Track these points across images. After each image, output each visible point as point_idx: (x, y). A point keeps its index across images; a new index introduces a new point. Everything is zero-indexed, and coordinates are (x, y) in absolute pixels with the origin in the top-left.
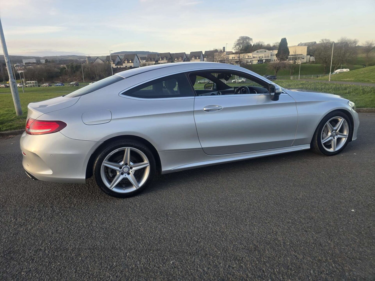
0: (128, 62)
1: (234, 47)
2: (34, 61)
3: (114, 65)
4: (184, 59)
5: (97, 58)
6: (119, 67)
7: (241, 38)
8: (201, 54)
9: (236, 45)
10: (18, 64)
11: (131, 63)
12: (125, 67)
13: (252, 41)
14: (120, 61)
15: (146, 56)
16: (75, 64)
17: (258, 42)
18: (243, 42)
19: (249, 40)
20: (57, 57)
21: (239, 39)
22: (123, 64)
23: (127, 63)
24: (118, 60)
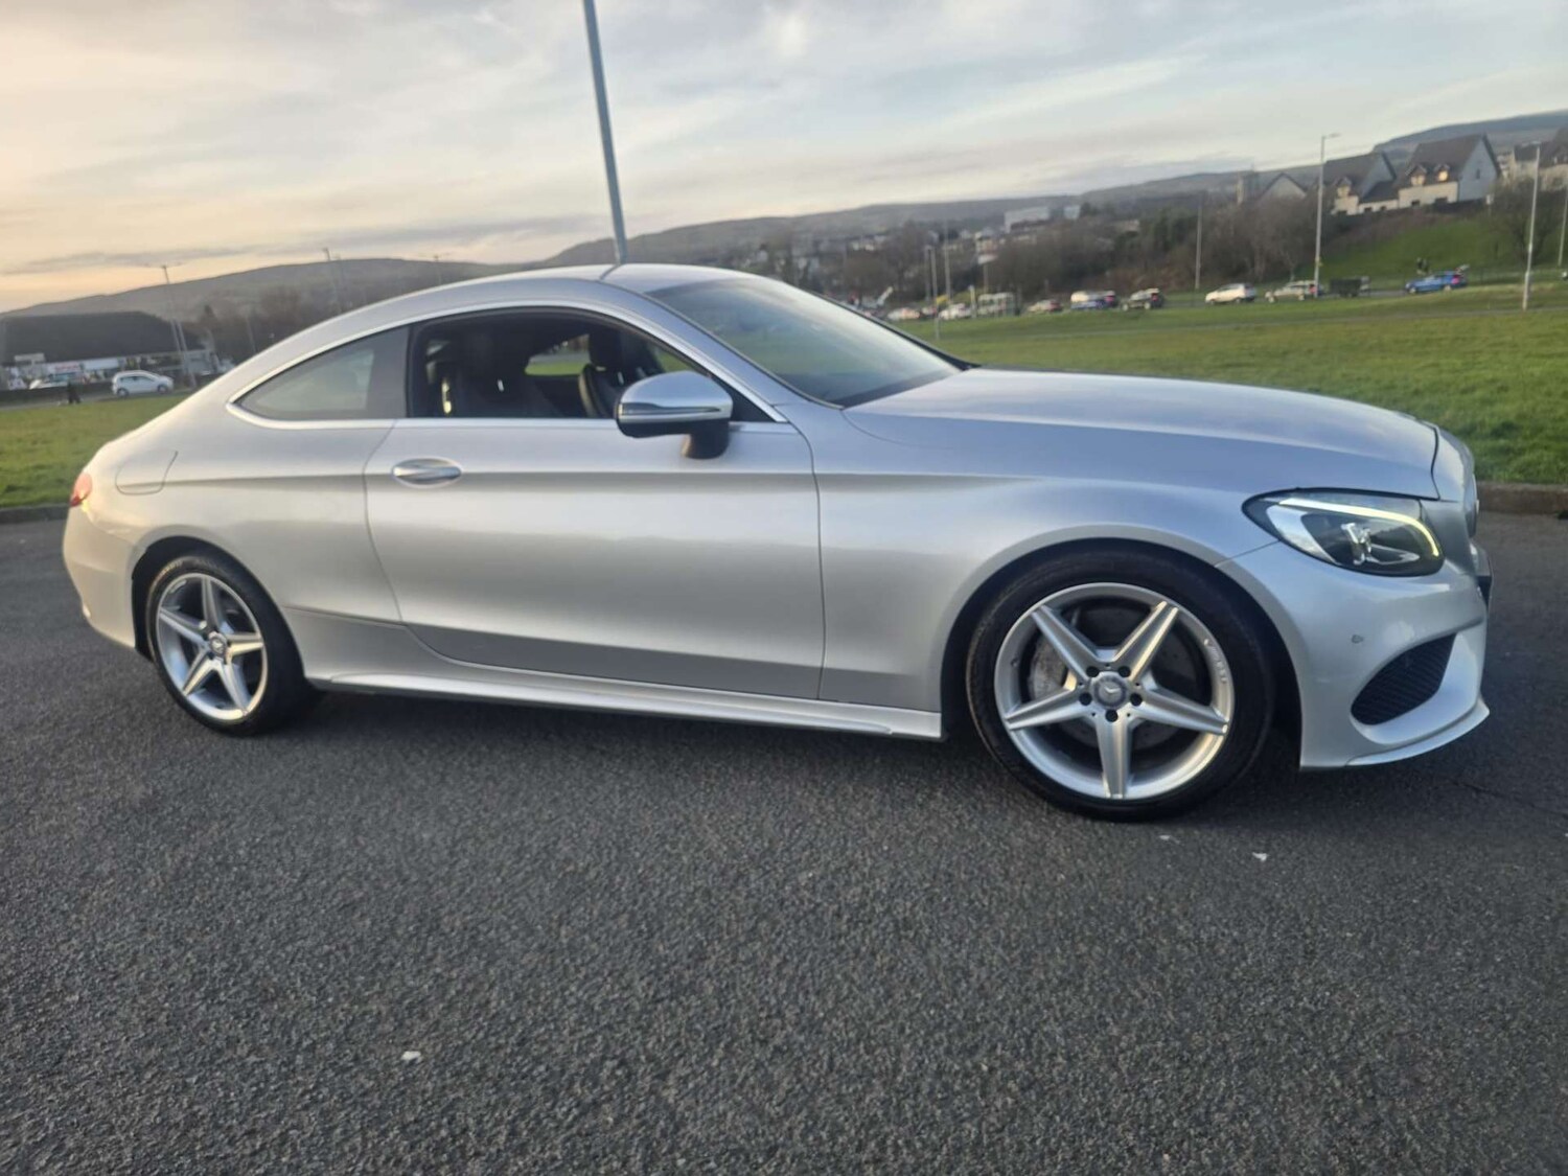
0: (1431, 179)
2: (1044, 214)
3: (1355, 199)
5: (1276, 180)
6: (1376, 207)
10: (988, 232)
11: (1448, 180)
12: (1409, 205)
14: (1388, 177)
15: (1550, 136)
16: (1175, 214)
20: (1130, 188)
22: (1403, 192)
23: (1425, 184)
24: (1380, 171)
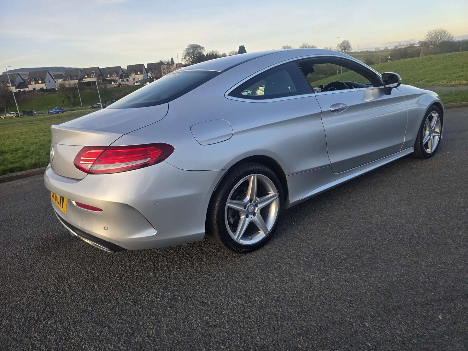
1: (183, 57)
4: (120, 75)
7: (191, 47)
8: (143, 68)
9: (186, 56)
11: (42, 83)
12: (32, 90)
13: (204, 50)
15: (63, 73)
17: (211, 51)
18: (194, 51)
19: (200, 49)
21: (187, 47)
22: (29, 86)
23: (35, 84)
